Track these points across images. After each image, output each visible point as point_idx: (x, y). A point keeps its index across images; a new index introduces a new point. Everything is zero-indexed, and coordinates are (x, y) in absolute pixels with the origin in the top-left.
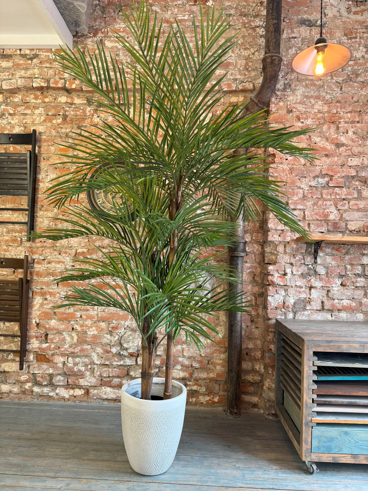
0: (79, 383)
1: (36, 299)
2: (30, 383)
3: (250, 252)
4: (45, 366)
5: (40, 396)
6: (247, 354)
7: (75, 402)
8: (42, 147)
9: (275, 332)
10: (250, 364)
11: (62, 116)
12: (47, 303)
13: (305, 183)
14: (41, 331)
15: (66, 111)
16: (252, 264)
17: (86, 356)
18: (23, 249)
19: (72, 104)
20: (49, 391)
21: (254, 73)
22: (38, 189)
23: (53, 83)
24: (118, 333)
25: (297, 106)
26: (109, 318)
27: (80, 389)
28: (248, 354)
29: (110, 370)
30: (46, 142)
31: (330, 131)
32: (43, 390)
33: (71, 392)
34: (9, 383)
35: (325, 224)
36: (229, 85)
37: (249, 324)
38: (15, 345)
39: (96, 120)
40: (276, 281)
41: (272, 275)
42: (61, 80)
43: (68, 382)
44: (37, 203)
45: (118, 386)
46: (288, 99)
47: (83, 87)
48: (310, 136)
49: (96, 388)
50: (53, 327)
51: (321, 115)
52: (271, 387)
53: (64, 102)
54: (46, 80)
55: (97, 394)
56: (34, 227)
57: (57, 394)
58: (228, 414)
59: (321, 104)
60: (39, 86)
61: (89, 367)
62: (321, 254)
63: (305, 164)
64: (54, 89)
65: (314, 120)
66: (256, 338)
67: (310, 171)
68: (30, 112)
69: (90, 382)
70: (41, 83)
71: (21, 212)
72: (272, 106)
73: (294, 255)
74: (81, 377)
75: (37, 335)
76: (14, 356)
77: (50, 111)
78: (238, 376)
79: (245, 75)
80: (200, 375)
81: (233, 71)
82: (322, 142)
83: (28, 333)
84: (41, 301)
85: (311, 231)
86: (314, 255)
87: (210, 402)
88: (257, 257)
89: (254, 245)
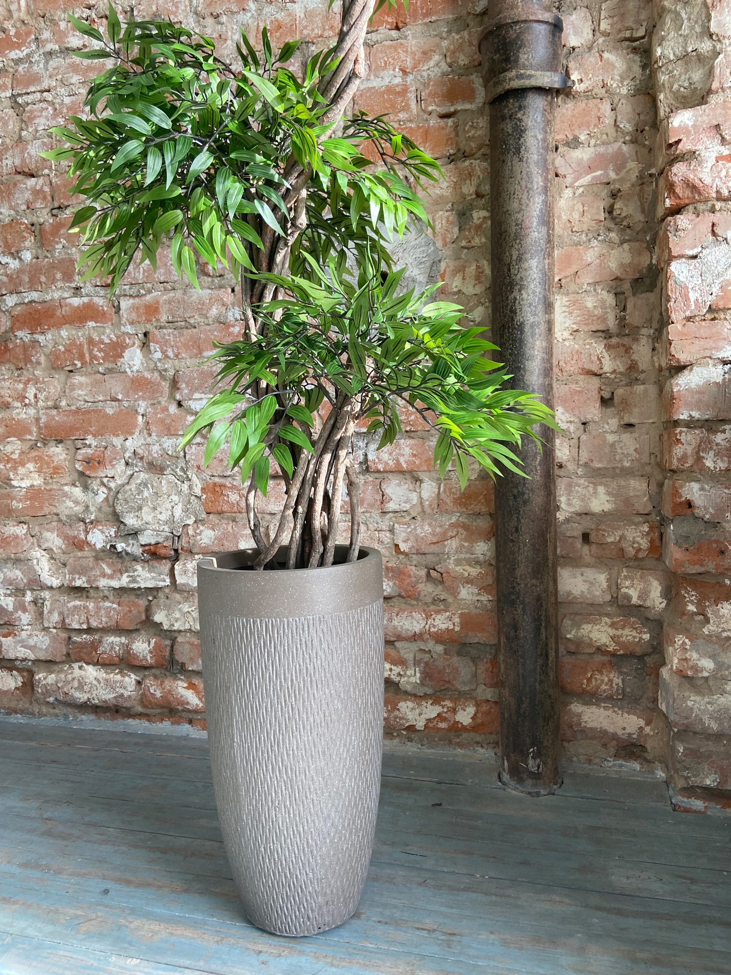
3: (588, 94)
6: (586, 537)
10: (602, 578)
16: (602, 149)
17: (17, 561)
24: (105, 480)
26: (72, 429)
27: (10, 669)
28: (592, 537)
29: (91, 605)
37: (594, 411)
40: (708, 180)
41: (691, 156)
45: (121, 660)
49: (56, 668)
52: (696, 669)
55: (55, 688)
58: (506, 777)
61: (29, 597)
66: (623, 469)
69: (32, 648)
74: (4, 631)
78: (537, 620)
80: (395, 622)
87: (443, 725)
88: (625, 108)
89: (606, 55)
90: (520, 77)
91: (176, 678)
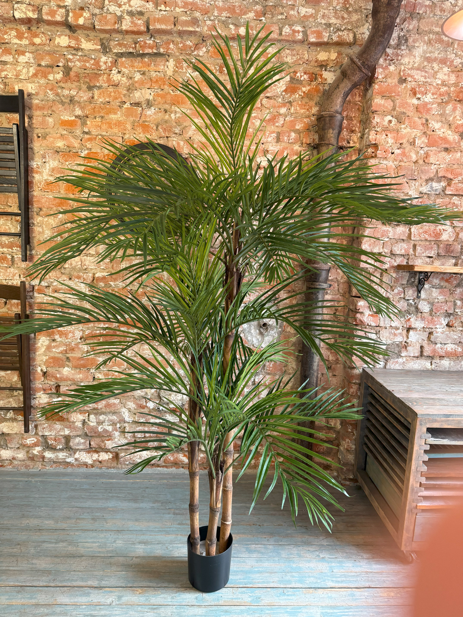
0: (105, 446)
1: (40, 341)
2: (39, 447)
3: (332, 280)
4: (58, 426)
5: (54, 462)
7: (101, 468)
8: (34, 118)
9: (360, 384)
11: (62, 68)
12: (56, 346)
13: (414, 188)
14: (49, 382)
15: (68, 60)
16: (334, 296)
17: (114, 413)
18: (17, 271)
19: (77, 49)
20: (66, 456)
21: (356, 16)
22: (32, 182)
23: (47, 14)
25: (414, 72)
27: (107, 452)
29: (146, 429)
30: (40, 110)
31: (455, 113)
32: (57, 455)
33: (95, 456)
34: (10, 448)
35: (436, 246)
36: (319, 34)
38: (14, 400)
39: (115, 78)
40: (366, 321)
41: (362, 313)
42: (60, 10)
43: (90, 444)
44: (32, 205)
46: (402, 61)
47: (96, 23)
48: (427, 120)
49: (128, 451)
50: (67, 377)
51: (446, 88)
52: (351, 448)
53: (65, 45)
54: (35, 9)
55: (129, 458)
56: (31, 240)
57: (76, 459)
59: (447, 73)
60: (25, 16)
61: (118, 425)
62: (426, 286)
63: (416, 162)
64: (49, 23)
65: (435, 96)
67: (422, 172)
68: (12, 60)
70: (28, 12)
71: (9, 217)
72: (379, 70)
73: (391, 287)
74: (107, 438)
75: (44, 388)
76: (14, 414)
77: (42, 59)
79: (343, 18)
81: (326, 11)
82: (442, 130)
83: (32, 386)
84: (47, 343)
85: (417, 254)
86: (417, 287)
88: (341, 286)
89: (338, 270)
90: (320, 285)
91: (178, 453)
